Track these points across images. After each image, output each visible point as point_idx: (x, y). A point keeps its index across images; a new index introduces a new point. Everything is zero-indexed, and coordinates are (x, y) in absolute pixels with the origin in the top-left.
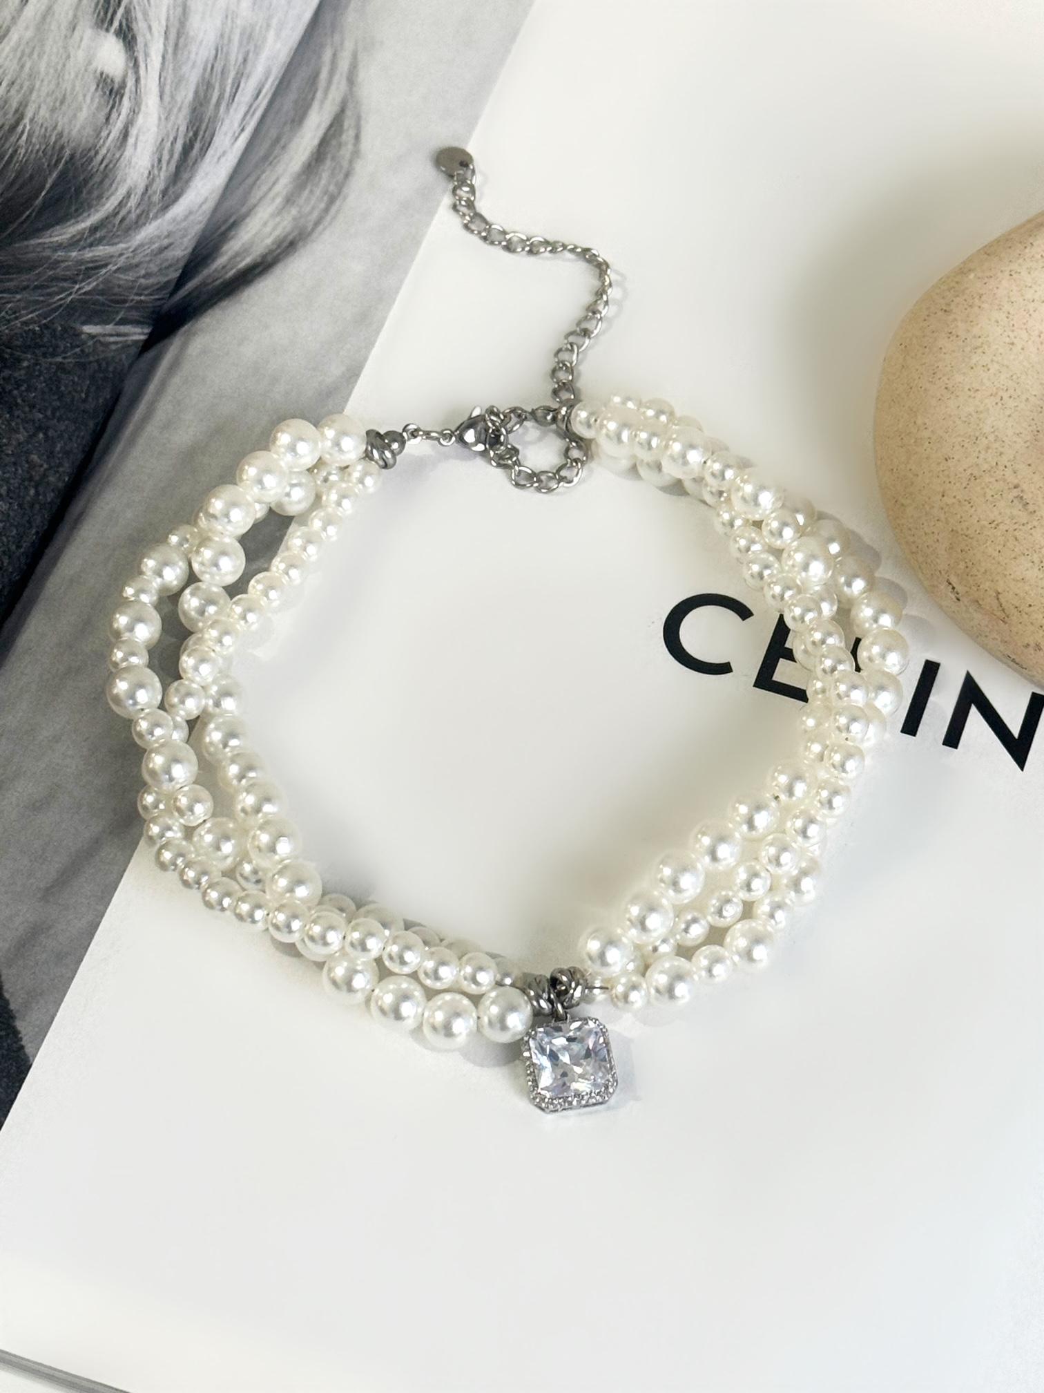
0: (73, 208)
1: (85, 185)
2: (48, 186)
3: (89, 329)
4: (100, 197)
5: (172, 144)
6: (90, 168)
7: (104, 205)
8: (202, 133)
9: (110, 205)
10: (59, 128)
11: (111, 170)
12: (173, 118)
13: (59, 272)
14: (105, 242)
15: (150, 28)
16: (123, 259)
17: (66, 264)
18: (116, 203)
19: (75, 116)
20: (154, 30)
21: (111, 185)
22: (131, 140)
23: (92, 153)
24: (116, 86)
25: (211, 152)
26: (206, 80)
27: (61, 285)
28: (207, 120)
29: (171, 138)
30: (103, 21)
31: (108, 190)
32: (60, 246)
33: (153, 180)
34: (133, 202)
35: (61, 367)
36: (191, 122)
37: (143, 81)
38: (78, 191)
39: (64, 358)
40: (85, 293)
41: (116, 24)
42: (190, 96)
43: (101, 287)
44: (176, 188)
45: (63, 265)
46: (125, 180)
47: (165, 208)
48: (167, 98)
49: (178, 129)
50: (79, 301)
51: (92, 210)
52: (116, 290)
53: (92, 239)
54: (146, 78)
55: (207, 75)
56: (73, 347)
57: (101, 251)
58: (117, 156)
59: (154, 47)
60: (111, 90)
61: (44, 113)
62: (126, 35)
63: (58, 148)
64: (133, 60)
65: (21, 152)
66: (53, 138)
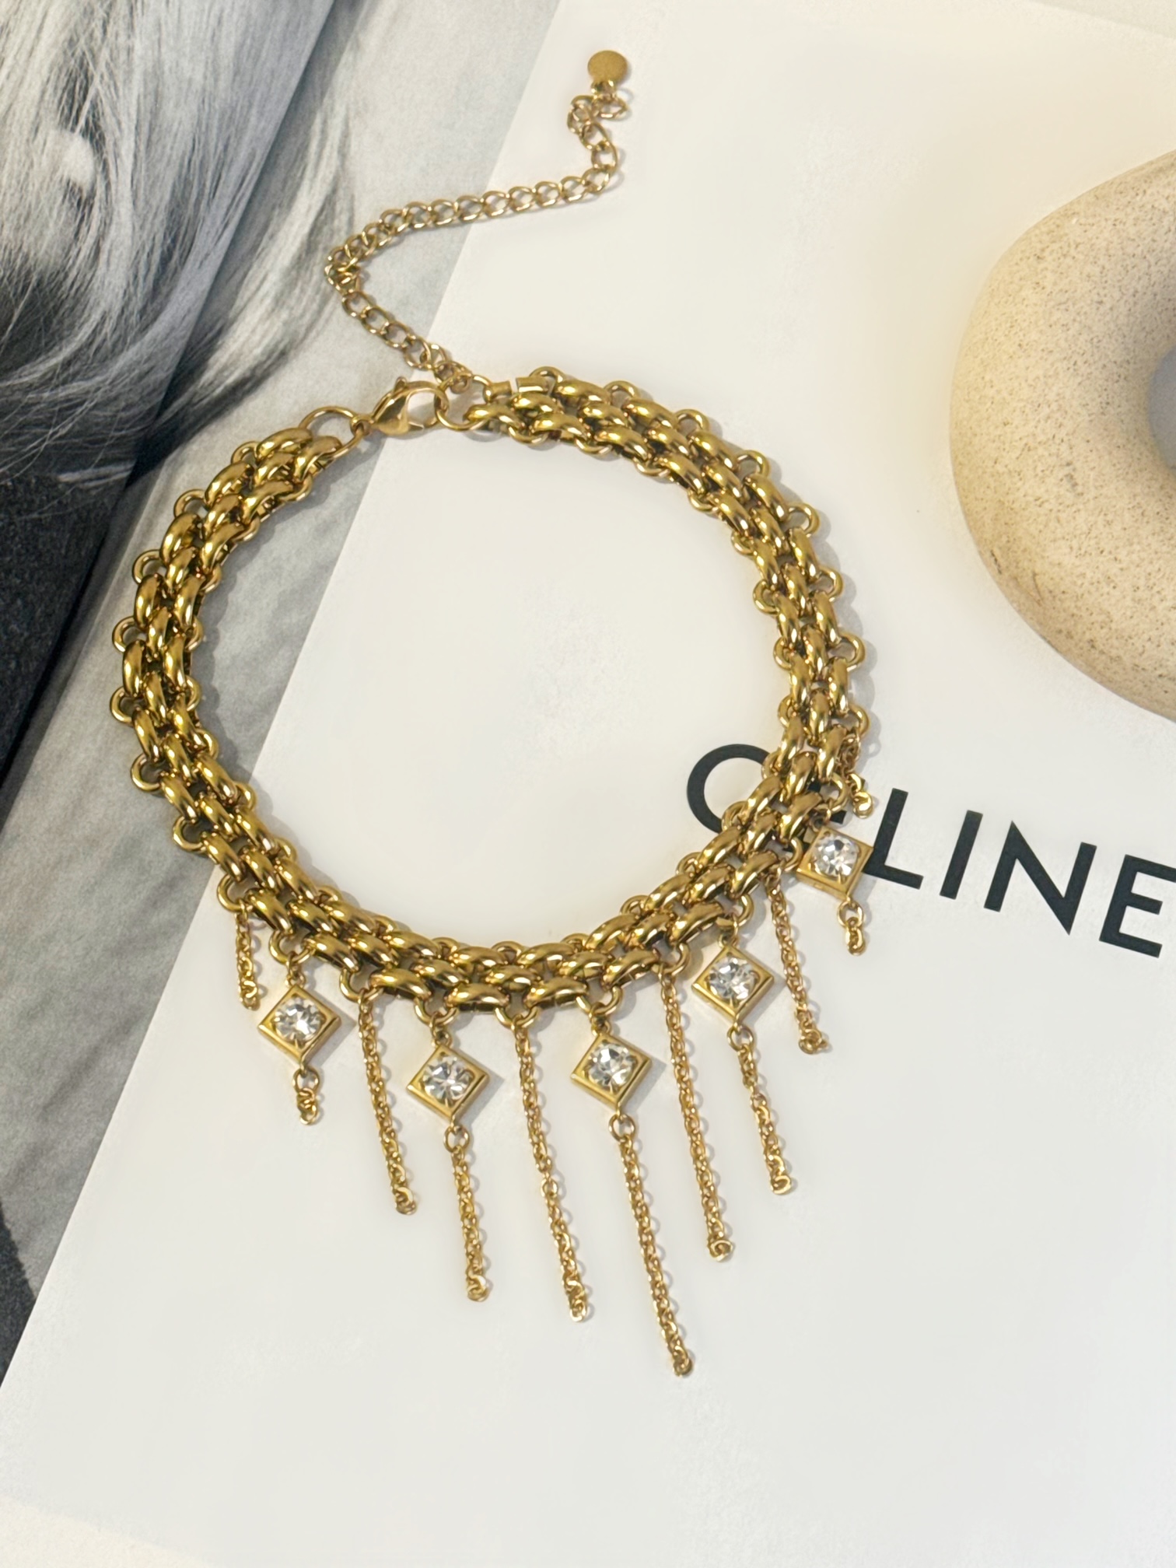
0: (43, 342)
1: (56, 313)
2: (15, 319)
3: (66, 477)
4: (72, 326)
5: (148, 256)
6: (59, 293)
7: (76, 335)
8: (181, 238)
9: (83, 334)
10: (25, 249)
11: (82, 295)
12: (148, 226)
13: (30, 417)
14: (79, 377)
15: (119, 123)
16: (99, 393)
17: (38, 407)
18: (90, 331)
19: (41, 234)
20: (124, 125)
21: (83, 311)
22: (103, 257)
23: (62, 275)
24: (85, 195)
25: (191, 257)
26: (183, 176)
27: (33, 431)
28: (186, 221)
29: (147, 249)
30: (68, 119)
31: (80, 317)
32: (30, 387)
33: (130, 299)
34: (108, 328)
35: (38, 523)
36: (167, 228)
37: (113, 187)
38: (48, 321)
39: (40, 513)
40: (61, 438)
41: (82, 122)
42: (167, 197)
43: (77, 428)
44: (155, 305)
45: (35, 409)
46: (98, 304)
47: (145, 329)
48: (141, 204)
49: (154, 239)
50: (55, 447)
51: (64, 342)
52: (95, 429)
53: (65, 375)
54: (117, 182)
55: (185, 171)
56: (48, 501)
57: (75, 388)
58: (89, 277)
59: (125, 145)
60: (81, 202)
61: (7, 232)
62: (93, 133)
63: (25, 272)
64: (102, 163)
66: (18, 261)
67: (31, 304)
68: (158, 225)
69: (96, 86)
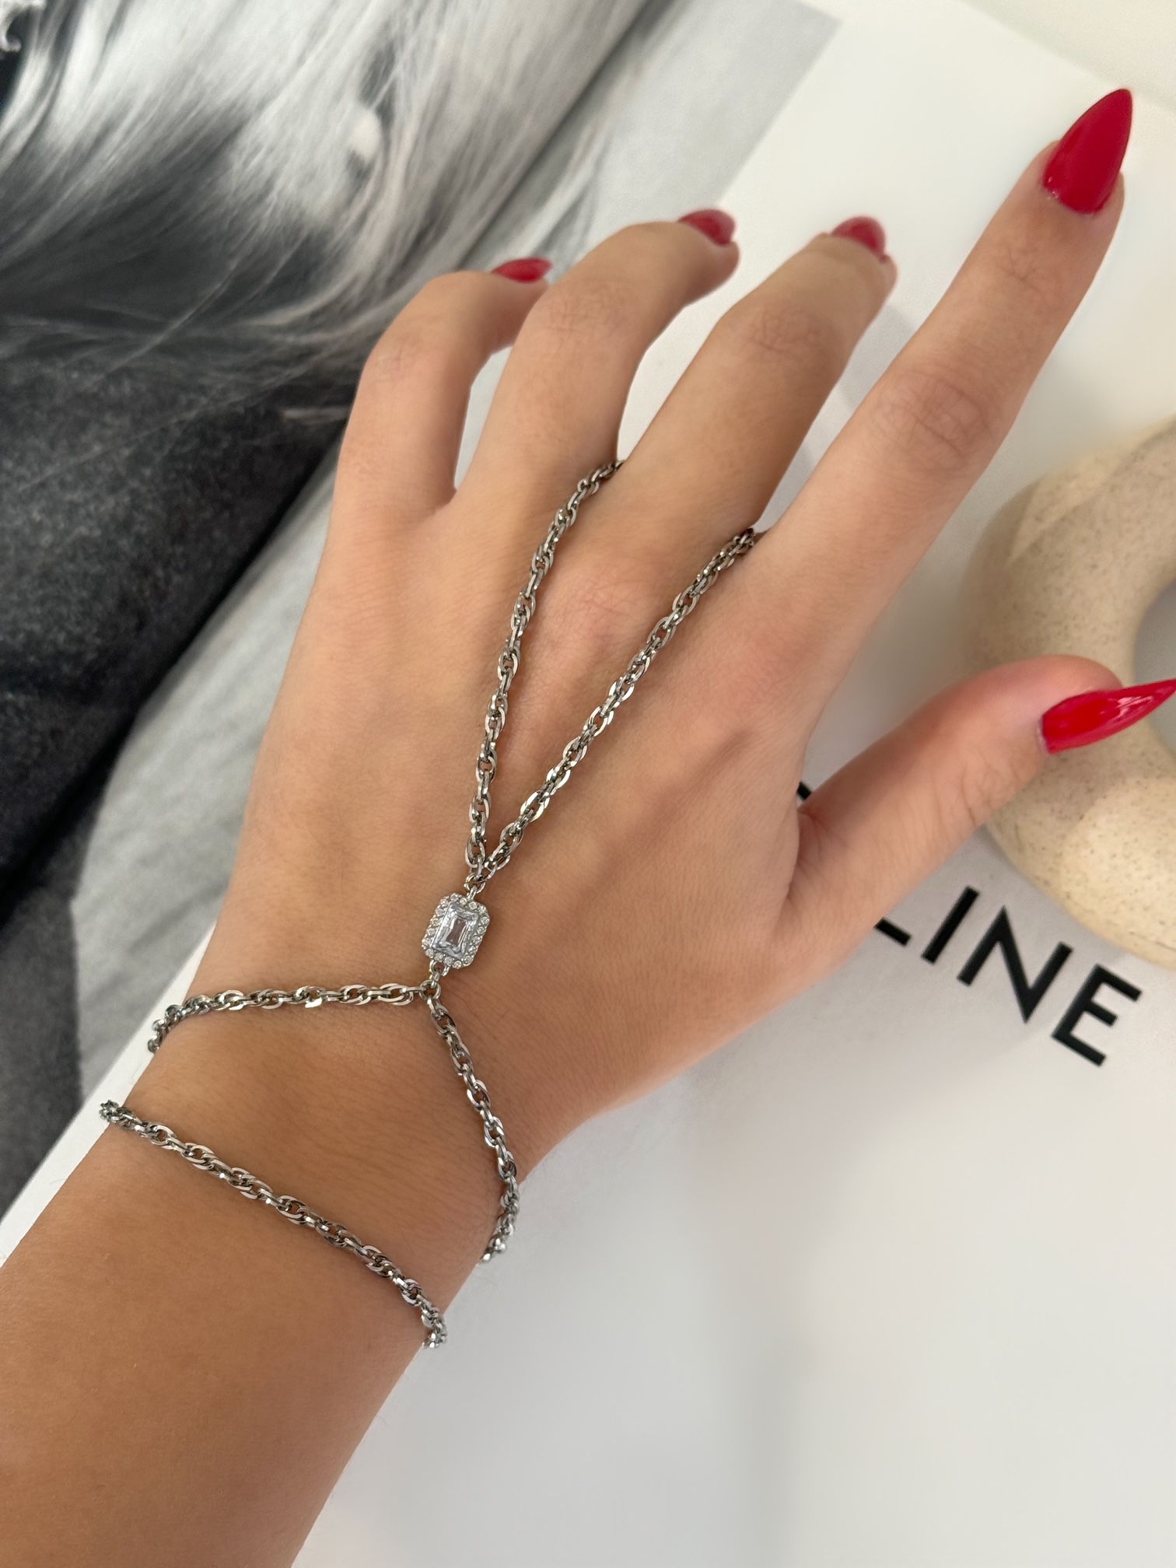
0: (300, 290)
1: (315, 268)
2: (279, 266)
3: (291, 413)
5: (407, 230)
7: (329, 291)
9: (336, 289)
10: (303, 206)
11: (343, 254)
12: (412, 205)
13: (272, 356)
14: (325, 327)
16: (336, 345)
17: (282, 348)
18: (341, 289)
19: (320, 193)
21: (340, 269)
22: (367, 225)
23: (329, 236)
24: (365, 169)
26: (454, 166)
27: (273, 369)
28: (446, 209)
29: (407, 225)
30: (367, 96)
31: (336, 275)
32: (278, 330)
33: (381, 266)
34: (356, 290)
36: (428, 211)
37: (391, 165)
39: (262, 441)
41: (379, 99)
42: (434, 181)
44: (403, 275)
45: (278, 349)
46: (355, 265)
47: (389, 295)
48: (411, 182)
49: (416, 216)
50: (288, 386)
51: (317, 294)
52: (325, 376)
53: (312, 324)
54: (395, 162)
55: (456, 161)
56: (272, 430)
58: (353, 239)
59: (409, 127)
60: (359, 172)
61: (291, 187)
62: (386, 114)
63: (297, 229)
64: (386, 143)
65: (263, 227)
66: (295, 217)
67: (296, 257)
68: (421, 207)
69: (399, 71)
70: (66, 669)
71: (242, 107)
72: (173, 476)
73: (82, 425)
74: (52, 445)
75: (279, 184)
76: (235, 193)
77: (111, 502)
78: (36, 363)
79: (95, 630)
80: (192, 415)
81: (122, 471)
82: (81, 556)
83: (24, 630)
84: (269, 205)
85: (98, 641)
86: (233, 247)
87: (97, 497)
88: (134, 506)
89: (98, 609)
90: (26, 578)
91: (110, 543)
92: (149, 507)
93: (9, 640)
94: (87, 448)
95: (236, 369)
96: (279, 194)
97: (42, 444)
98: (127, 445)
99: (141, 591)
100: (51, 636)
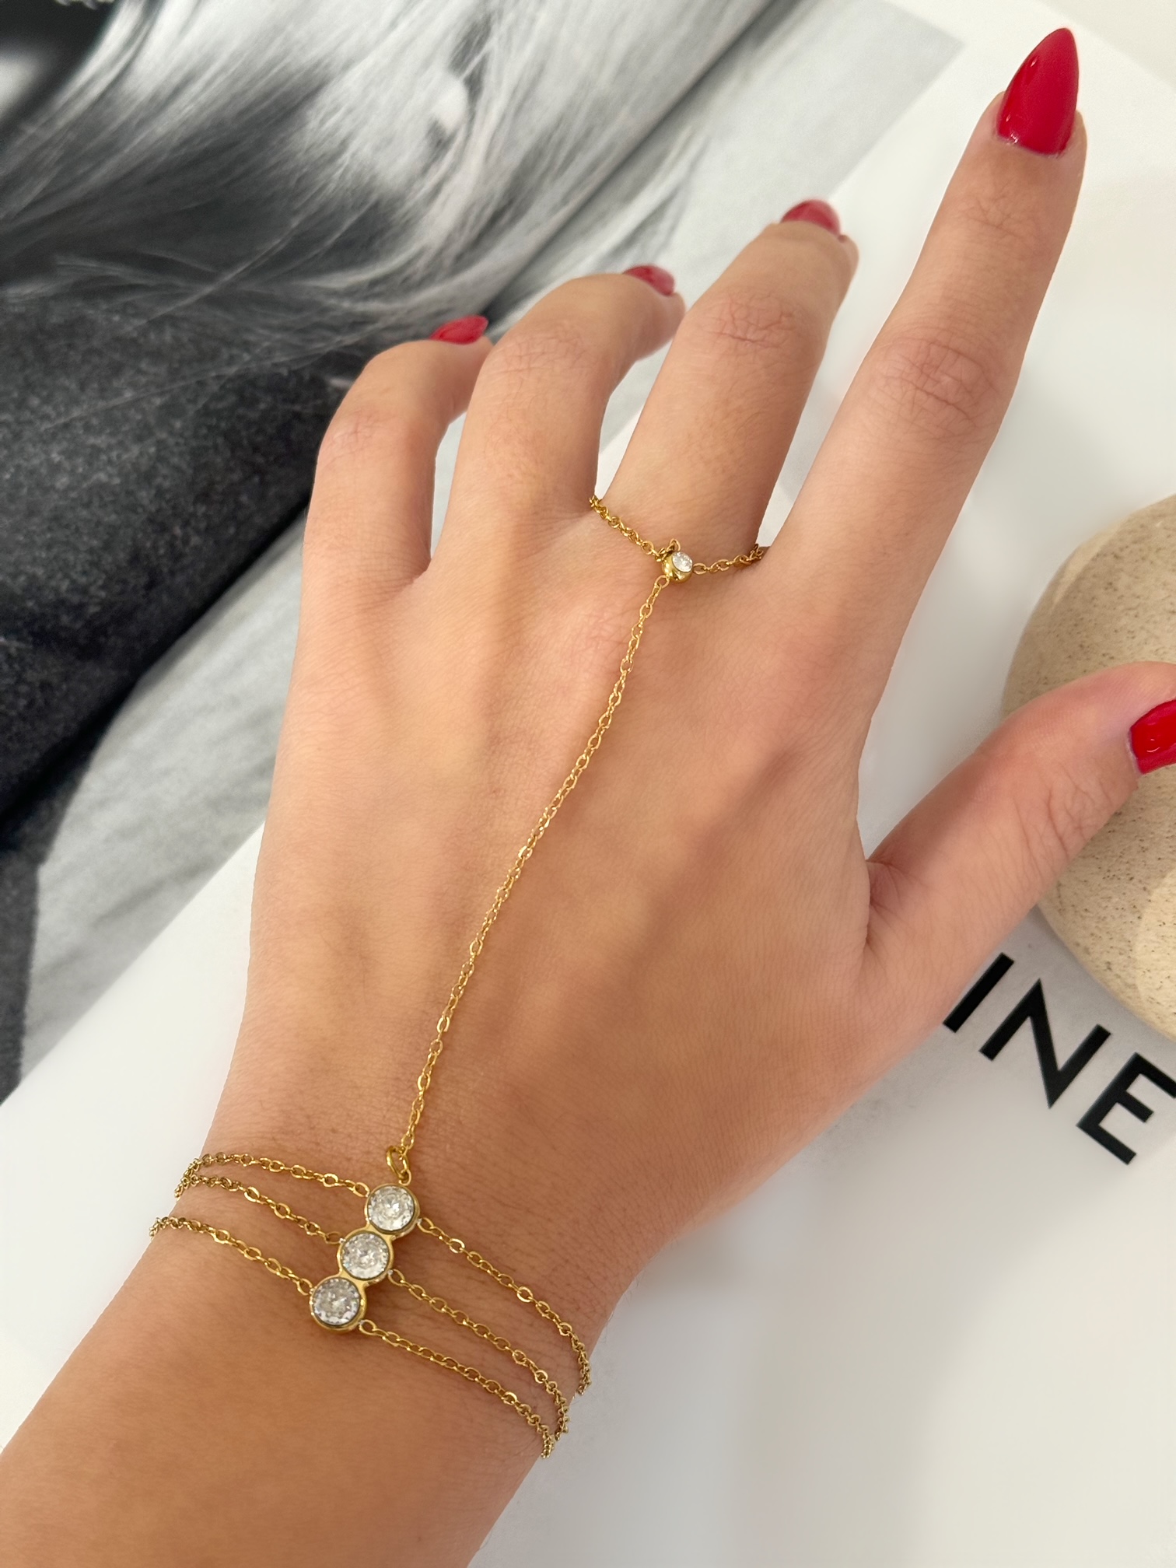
0: (360, 257)
2: (343, 229)
3: (337, 382)
4: (390, 252)
5: (482, 209)
7: (393, 260)
9: (399, 260)
11: (411, 226)
12: (491, 183)
13: (326, 319)
14: (382, 297)
16: (392, 319)
17: (336, 312)
18: (405, 259)
19: (395, 160)
20: (503, 86)
21: (405, 241)
22: (441, 198)
23: (399, 203)
24: (446, 139)
25: (520, 223)
26: (540, 148)
27: (324, 333)
28: (525, 191)
29: (483, 204)
30: (458, 64)
32: (335, 293)
33: (451, 243)
34: (421, 263)
35: (297, 416)
36: (508, 190)
37: (473, 139)
38: (371, 239)
39: (304, 407)
40: (343, 346)
41: (470, 69)
42: (517, 162)
43: (364, 343)
44: (472, 255)
45: (331, 313)
46: (424, 238)
47: (455, 273)
48: (492, 160)
49: (493, 195)
51: (379, 262)
53: (371, 292)
55: (542, 143)
56: (315, 398)
57: (374, 306)
58: (423, 211)
59: (496, 102)
60: (439, 141)
61: (367, 150)
62: (474, 86)
63: (368, 191)
64: (471, 115)
65: (332, 186)
66: (367, 179)
67: (362, 220)
68: (499, 185)
69: (493, 44)
70: (65, 619)
71: (327, 66)
72: (204, 431)
73: (117, 370)
74: (83, 387)
75: (353, 147)
76: (307, 151)
77: (135, 450)
78: (79, 304)
79: (100, 582)
80: (232, 371)
81: (152, 420)
82: (96, 502)
83: (26, 573)
84: (341, 166)
85: (103, 594)
86: (298, 205)
87: (121, 443)
88: (160, 458)
89: (107, 559)
90: (36, 520)
91: (129, 493)
92: (175, 460)
93: (9, 581)
94: (118, 393)
95: (284, 328)
96: (353, 155)
97: (73, 386)
98: (161, 394)
99: (155, 548)
100: (53, 583)
